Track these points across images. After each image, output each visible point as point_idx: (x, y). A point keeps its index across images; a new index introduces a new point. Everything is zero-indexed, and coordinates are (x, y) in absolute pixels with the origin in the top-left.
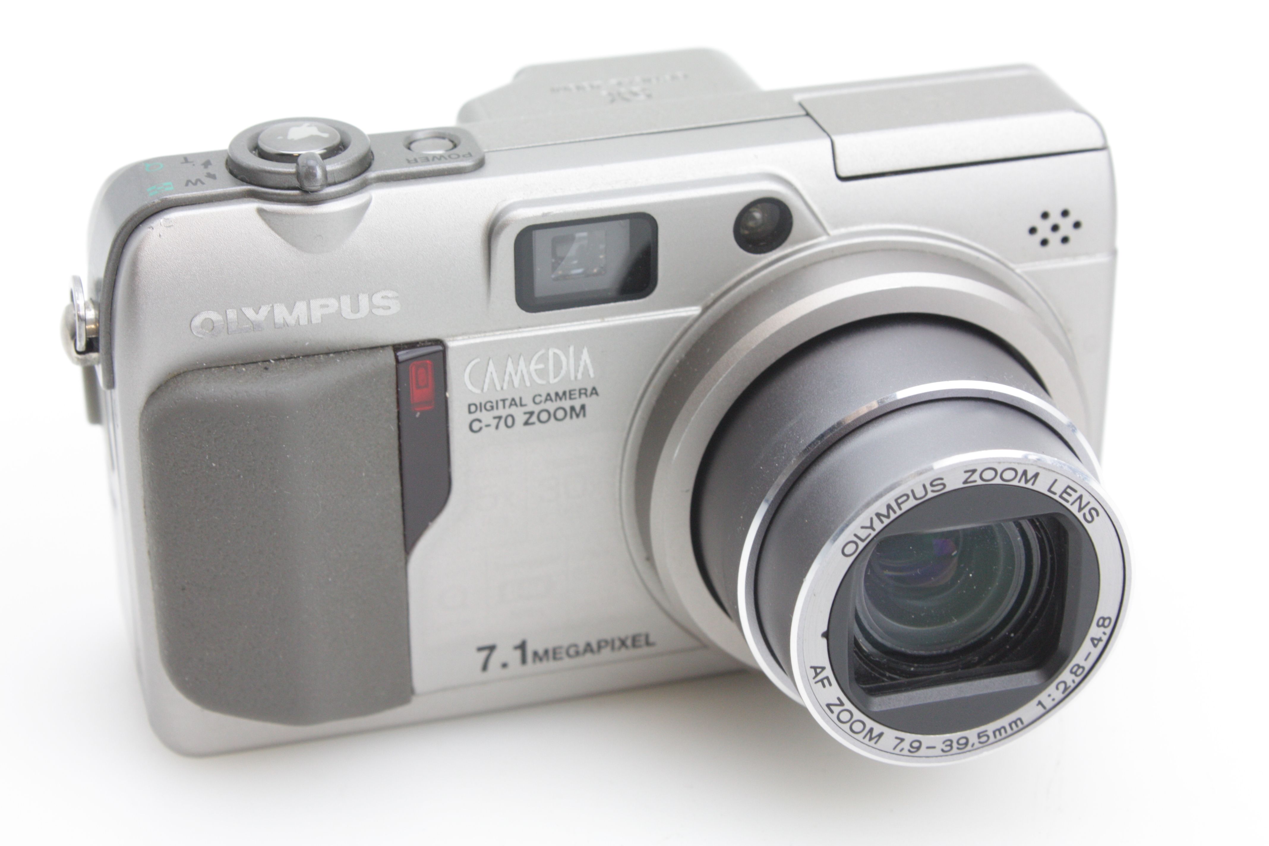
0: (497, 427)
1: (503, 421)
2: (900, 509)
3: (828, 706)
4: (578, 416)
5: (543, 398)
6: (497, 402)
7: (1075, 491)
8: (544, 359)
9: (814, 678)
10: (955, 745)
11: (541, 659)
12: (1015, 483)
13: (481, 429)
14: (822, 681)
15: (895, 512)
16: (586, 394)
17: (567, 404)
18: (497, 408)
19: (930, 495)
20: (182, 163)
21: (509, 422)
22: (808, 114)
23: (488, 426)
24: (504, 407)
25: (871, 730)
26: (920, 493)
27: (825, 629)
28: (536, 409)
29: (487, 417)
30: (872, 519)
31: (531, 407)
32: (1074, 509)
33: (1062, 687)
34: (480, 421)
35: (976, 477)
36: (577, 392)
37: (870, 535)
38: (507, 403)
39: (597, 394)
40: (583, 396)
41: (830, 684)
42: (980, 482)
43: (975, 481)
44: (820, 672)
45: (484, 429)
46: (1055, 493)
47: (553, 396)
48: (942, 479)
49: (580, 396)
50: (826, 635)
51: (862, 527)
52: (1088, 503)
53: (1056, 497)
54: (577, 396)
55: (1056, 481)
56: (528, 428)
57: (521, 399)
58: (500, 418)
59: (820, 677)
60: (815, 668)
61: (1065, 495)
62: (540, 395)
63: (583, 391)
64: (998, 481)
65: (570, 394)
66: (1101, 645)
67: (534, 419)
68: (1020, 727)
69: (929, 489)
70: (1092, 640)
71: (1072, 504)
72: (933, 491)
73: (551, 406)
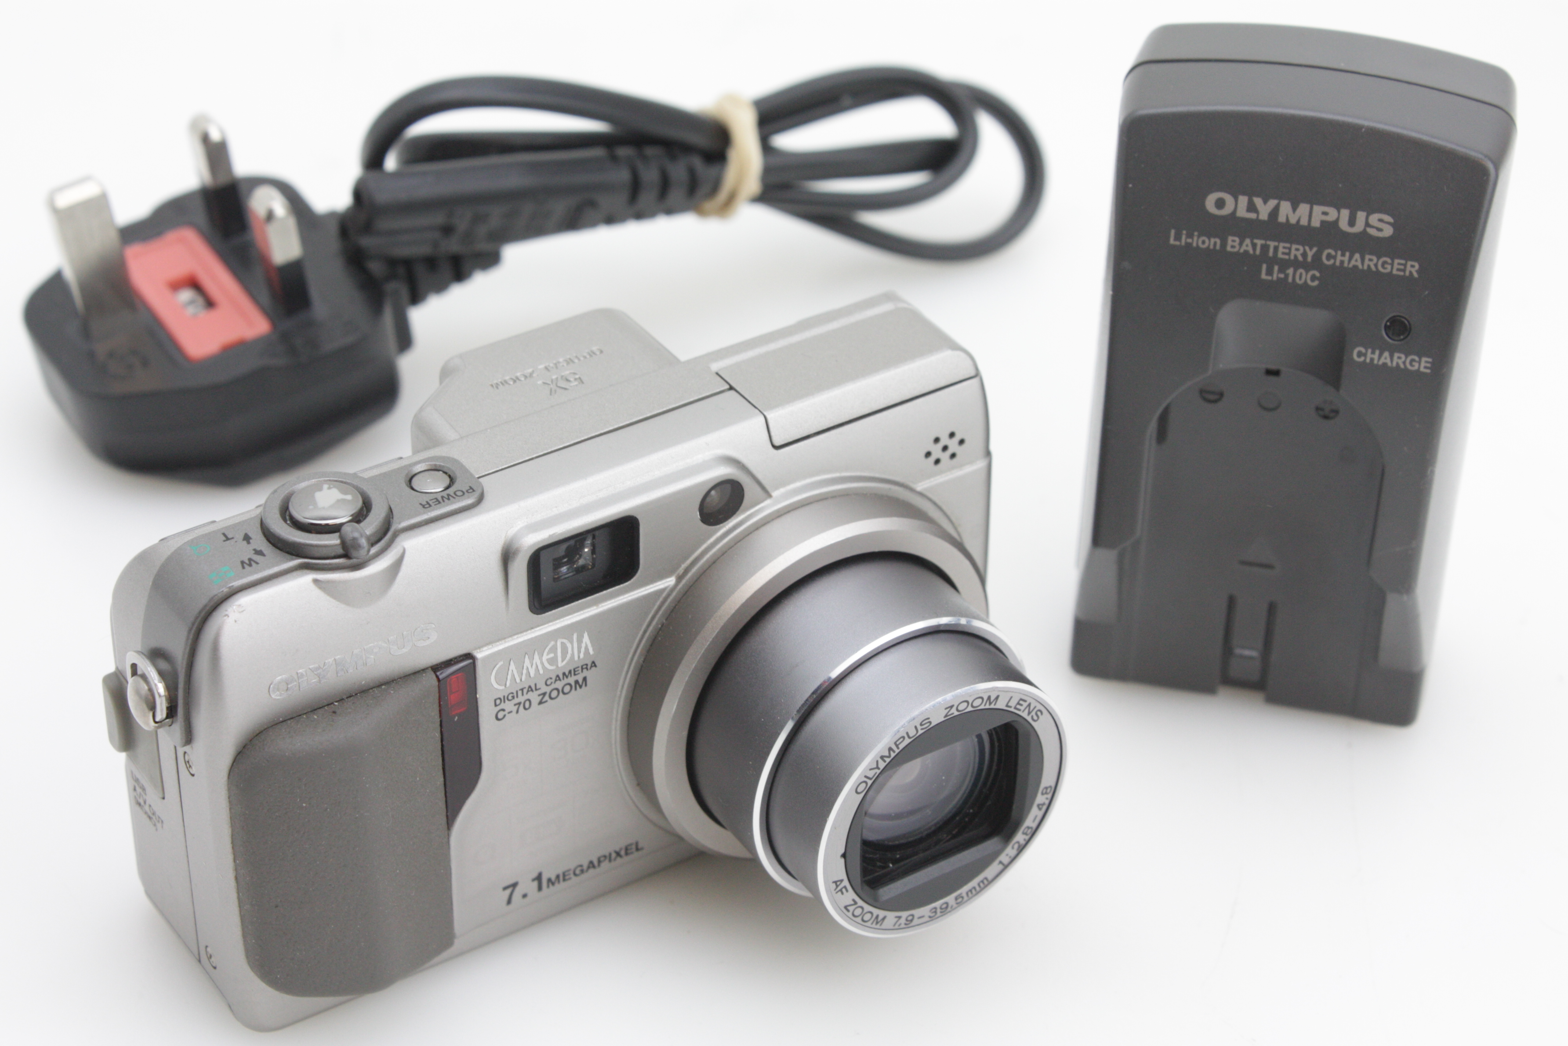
0: (517, 712)
1: (522, 705)
2: (898, 748)
3: (846, 907)
4: (581, 687)
5: (553, 680)
6: (517, 692)
7: (1025, 701)
8: (554, 650)
9: (835, 890)
10: (939, 910)
11: (553, 884)
12: (982, 707)
13: (505, 716)
14: (841, 890)
15: (894, 752)
16: (587, 668)
17: (571, 680)
18: (517, 697)
19: (920, 732)
20: (224, 541)
21: (527, 705)
22: (731, 388)
23: (509, 713)
24: (523, 695)
25: (877, 917)
26: (912, 733)
27: (842, 851)
28: (547, 689)
29: (509, 706)
30: (877, 762)
31: (545, 689)
32: (1024, 715)
33: (1016, 846)
34: (503, 710)
35: (954, 711)
36: (580, 669)
37: (876, 773)
38: (525, 691)
39: (595, 666)
40: (585, 670)
41: (847, 891)
42: (956, 713)
43: (953, 714)
44: (840, 884)
45: (507, 715)
46: (1010, 707)
47: (561, 677)
48: (928, 719)
49: (582, 671)
50: (844, 856)
51: (871, 769)
52: (1035, 707)
53: (1012, 710)
54: (580, 671)
55: (1011, 697)
56: (542, 706)
57: (536, 685)
58: (519, 704)
59: (839, 888)
60: (835, 882)
61: (1018, 707)
62: (551, 678)
63: (585, 667)
64: (970, 709)
65: (575, 671)
66: (1044, 808)
67: (547, 698)
68: (987, 883)
69: (919, 727)
70: (1038, 806)
71: (1023, 711)
72: (922, 729)
73: (559, 685)
